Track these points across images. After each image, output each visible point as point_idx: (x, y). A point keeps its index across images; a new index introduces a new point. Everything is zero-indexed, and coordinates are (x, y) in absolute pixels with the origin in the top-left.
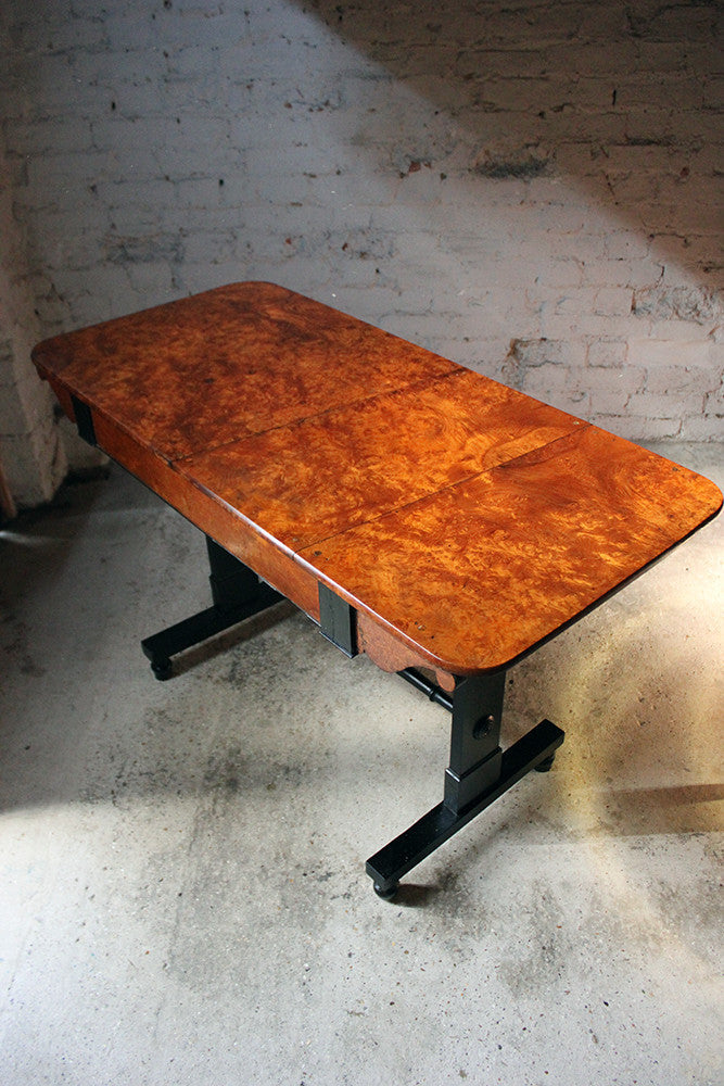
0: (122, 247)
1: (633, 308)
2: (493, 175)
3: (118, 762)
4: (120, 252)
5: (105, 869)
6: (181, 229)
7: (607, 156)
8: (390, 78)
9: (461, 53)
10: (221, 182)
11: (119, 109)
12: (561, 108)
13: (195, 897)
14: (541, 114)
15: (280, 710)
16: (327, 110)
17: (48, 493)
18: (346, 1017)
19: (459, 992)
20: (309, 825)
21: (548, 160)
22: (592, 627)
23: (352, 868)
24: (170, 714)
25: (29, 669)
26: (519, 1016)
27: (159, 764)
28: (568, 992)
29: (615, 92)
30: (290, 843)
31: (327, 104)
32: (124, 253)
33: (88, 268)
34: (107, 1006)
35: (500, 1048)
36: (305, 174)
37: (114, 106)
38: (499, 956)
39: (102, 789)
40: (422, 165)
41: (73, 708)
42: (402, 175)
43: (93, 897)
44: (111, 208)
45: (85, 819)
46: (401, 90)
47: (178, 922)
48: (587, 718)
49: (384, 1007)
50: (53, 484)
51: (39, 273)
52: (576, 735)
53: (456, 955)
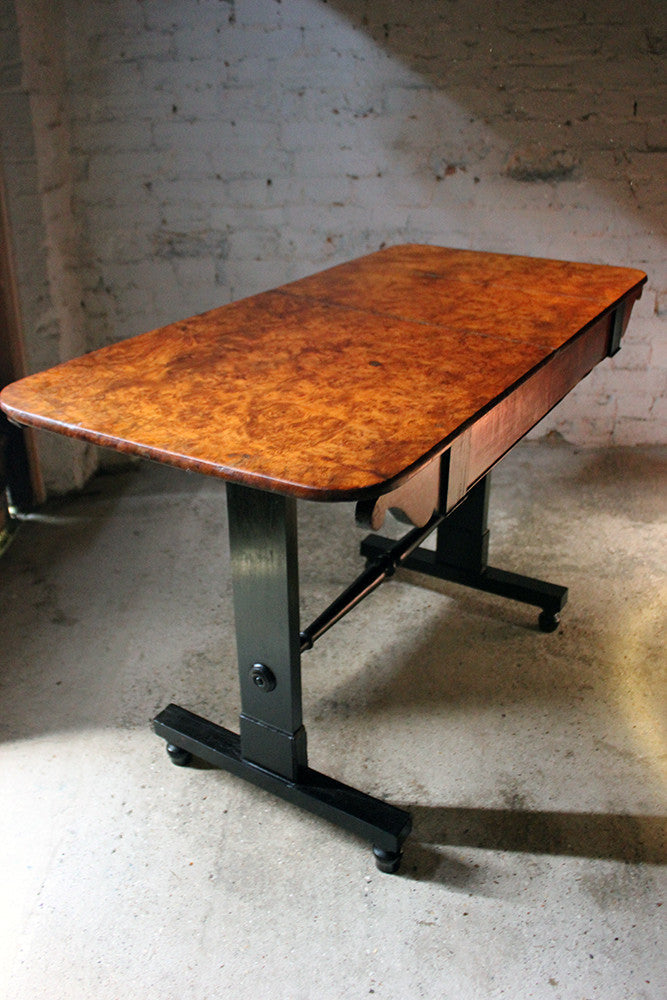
0: (170, 243)
1: (656, 311)
2: (524, 179)
3: (156, 695)
4: (167, 248)
5: (143, 787)
6: (228, 226)
7: (629, 162)
8: (430, 88)
9: (495, 68)
10: (269, 182)
11: (179, 112)
12: (586, 118)
13: (242, 814)
14: (568, 123)
15: (324, 655)
16: (371, 116)
17: (79, 481)
18: (415, 927)
19: (539, 904)
20: (361, 752)
21: (574, 167)
22: (637, 589)
23: (410, 790)
24: (209, 656)
25: (61, 619)
26: (608, 926)
27: (199, 697)
28: (659, 905)
29: (636, 105)
30: (343, 766)
31: (371, 111)
32: (172, 247)
33: (136, 262)
34: (147, 913)
35: (592, 957)
36: (348, 176)
37: (175, 109)
38: (579, 870)
39: (140, 717)
40: (458, 170)
41: (108, 649)
42: (439, 178)
43: (131, 812)
44: (164, 204)
45: (121, 742)
46: (440, 99)
47: (223, 836)
48: (644, 663)
49: (457, 917)
50: (84, 474)
51: (89, 266)
52: (634, 676)
53: (532, 868)
